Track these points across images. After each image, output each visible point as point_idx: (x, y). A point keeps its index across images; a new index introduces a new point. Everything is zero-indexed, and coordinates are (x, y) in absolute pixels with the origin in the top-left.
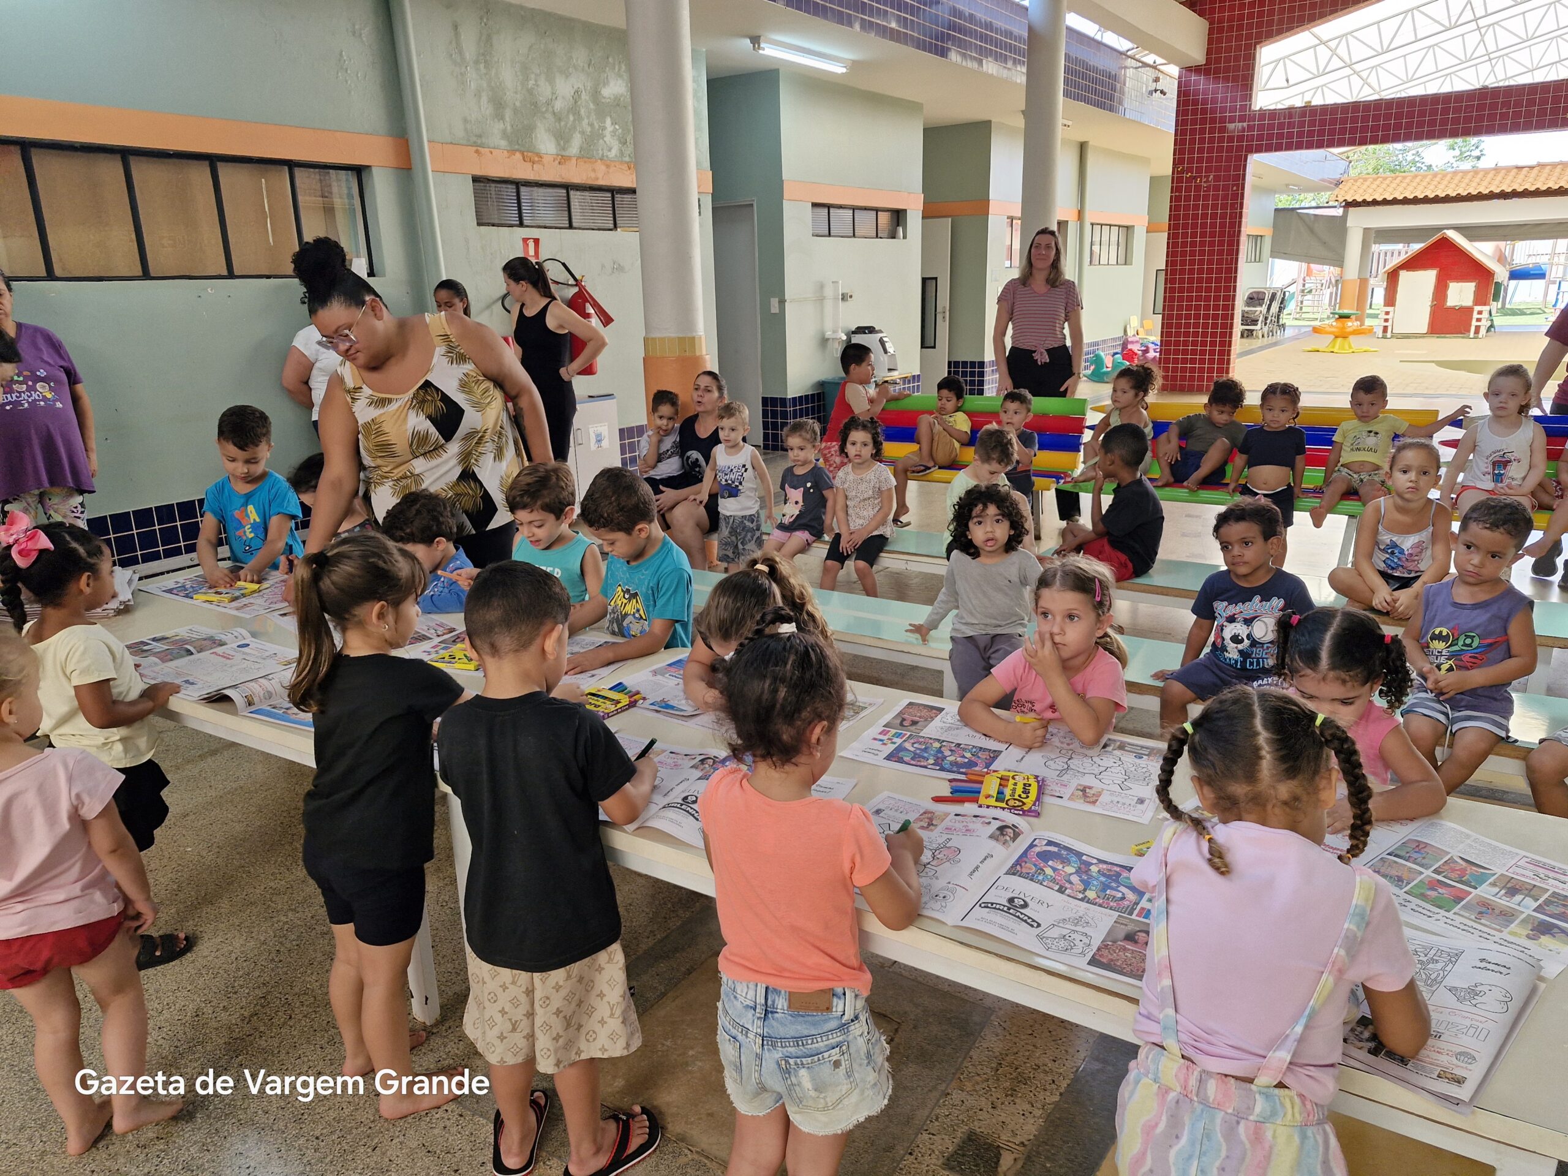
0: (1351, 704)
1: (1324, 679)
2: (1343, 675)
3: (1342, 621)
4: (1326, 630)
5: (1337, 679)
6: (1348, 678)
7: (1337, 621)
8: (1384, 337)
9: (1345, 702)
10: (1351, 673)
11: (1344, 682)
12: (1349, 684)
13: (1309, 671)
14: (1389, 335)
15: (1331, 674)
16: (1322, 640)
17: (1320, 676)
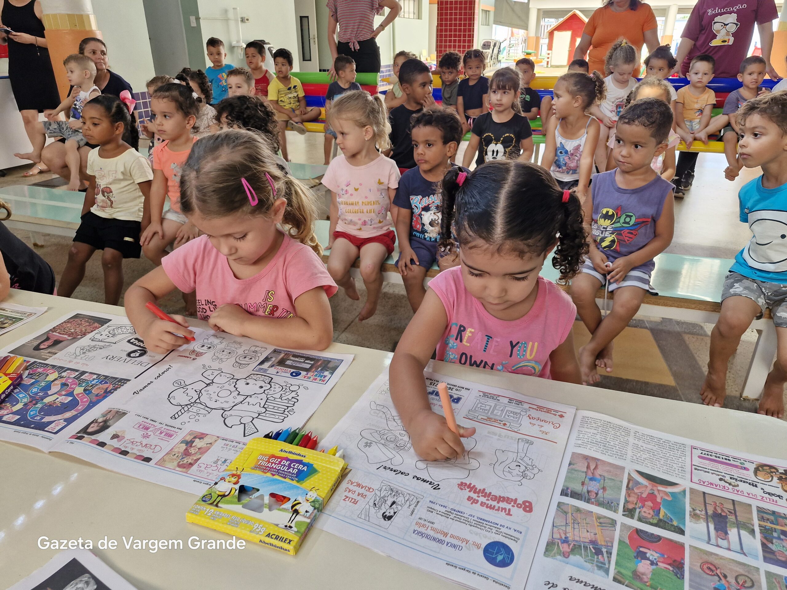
0: (523, 279)
1: (499, 250)
2: (521, 245)
3: (518, 175)
4: (499, 187)
5: (514, 250)
6: (526, 249)
7: (511, 177)
8: (547, 67)
9: (517, 276)
10: (530, 241)
11: (521, 254)
12: (527, 255)
13: (480, 242)
14: (549, 66)
15: (508, 244)
16: (496, 201)
17: (493, 248)
